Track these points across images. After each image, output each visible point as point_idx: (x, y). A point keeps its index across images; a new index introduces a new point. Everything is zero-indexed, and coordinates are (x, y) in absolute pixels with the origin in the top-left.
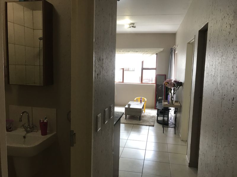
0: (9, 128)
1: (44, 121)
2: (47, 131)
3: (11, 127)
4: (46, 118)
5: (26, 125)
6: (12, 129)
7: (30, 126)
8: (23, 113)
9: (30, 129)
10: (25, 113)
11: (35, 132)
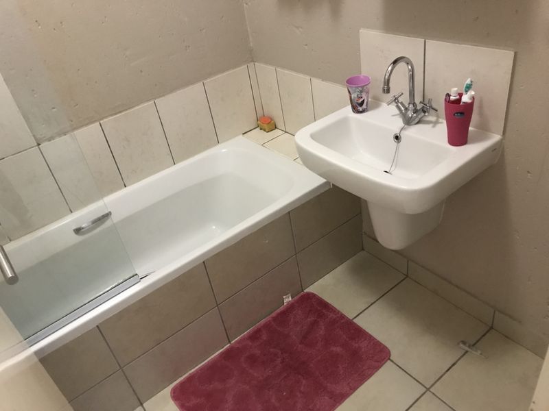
0: (358, 104)
1: (461, 95)
2: (470, 128)
3: (363, 101)
4: (468, 88)
5: (405, 99)
6: (367, 105)
7: (414, 104)
8: (395, 62)
9: (416, 113)
10: (401, 65)
11: (428, 122)
